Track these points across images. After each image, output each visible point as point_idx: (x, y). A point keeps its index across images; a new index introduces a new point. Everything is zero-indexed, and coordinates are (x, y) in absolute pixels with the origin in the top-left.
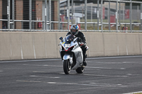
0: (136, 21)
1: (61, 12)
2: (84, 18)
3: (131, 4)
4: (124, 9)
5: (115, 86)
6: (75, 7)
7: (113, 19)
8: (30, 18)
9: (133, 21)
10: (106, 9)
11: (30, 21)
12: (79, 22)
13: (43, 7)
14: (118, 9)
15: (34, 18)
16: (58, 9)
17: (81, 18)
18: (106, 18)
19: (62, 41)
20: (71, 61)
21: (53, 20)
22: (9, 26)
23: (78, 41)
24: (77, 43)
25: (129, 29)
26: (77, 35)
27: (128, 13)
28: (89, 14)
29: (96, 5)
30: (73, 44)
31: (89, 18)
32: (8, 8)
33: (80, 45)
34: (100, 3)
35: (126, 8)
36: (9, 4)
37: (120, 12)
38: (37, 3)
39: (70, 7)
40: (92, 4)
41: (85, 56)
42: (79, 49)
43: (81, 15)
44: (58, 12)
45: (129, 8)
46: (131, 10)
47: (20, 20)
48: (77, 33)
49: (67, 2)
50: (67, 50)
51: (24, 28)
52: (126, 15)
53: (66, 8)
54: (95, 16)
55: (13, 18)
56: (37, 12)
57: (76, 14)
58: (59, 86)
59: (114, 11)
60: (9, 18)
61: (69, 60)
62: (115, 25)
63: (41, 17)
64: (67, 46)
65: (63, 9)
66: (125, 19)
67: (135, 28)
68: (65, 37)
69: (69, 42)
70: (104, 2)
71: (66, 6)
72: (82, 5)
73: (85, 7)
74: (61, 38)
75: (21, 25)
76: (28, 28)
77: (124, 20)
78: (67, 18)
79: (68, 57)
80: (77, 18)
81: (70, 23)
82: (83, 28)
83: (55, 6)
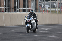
2: (50, 7)
6: (45, 2)
10: (59, 3)
11: (26, 9)
12: (47, 9)
13: (32, 2)
15: (28, 7)
16: (38, 3)
17: (48, 7)
18: (59, 7)
19: (26, 18)
20: (30, 27)
21: (36, 8)
22: (17, 11)
24: (33, 18)
28: (52, 5)
29: (55, 2)
30: (31, 19)
31: (52, 7)
32: (17, 3)
33: (34, 19)
34: (57, 1)
36: (17, 1)
38: (29, 1)
39: (43, 3)
40: (53, 1)
41: (37, 25)
42: (34, 21)
44: (38, 4)
47: (22, 8)
48: (33, 14)
50: (28, 21)
51: (23, 12)
53: (42, 3)
54: (54, 7)
55: (19, 7)
56: (29, 5)
57: (46, 6)
60: (17, 7)
61: (29, 26)
63: (31, 7)
64: (28, 20)
65: (40, 3)
69: (29, 18)
73: (50, 3)
74: (26, 16)
75: (22, 10)
76: (25, 12)
78: (42, 7)
79: (29, 25)
80: (47, 7)
81: (43, 10)
82: (49, 12)
83: (37, 2)
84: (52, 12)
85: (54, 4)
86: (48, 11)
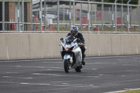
0: (108, 22)
1: (34, 13)
2: (56, 19)
3: (103, 6)
4: (96, 11)
5: (86, 86)
6: (47, 8)
7: (85, 21)
8: (4, 20)
9: (104, 22)
10: (79, 10)
11: (4, 22)
12: (51, 23)
13: (16, 8)
14: (90, 11)
15: (7, 19)
16: (31, 11)
17: (53, 20)
18: (78, 19)
19: (63, 42)
20: (71, 60)
21: (26, 21)
23: (78, 41)
24: (76, 43)
25: (101, 30)
26: (77, 36)
27: (100, 14)
28: (61, 15)
29: (68, 6)
30: (73, 44)
31: (61, 19)
34: (72, 4)
35: (98, 10)
37: (92, 13)
38: (10, 4)
39: (43, 9)
40: (64, 6)
42: (79, 49)
43: (53, 16)
44: (31, 13)
45: (101, 10)
46: (103, 11)
48: (76, 34)
49: (39, 3)
50: (67, 50)
52: (97, 16)
53: (39, 9)
54: (67, 18)
56: (10, 13)
57: (48, 16)
58: (32, 86)
59: (86, 12)
61: (69, 59)
62: (87, 26)
63: (14, 18)
65: (36, 10)
66: (97, 20)
67: (106, 29)
68: (65, 38)
70: (76, 3)
71: (39, 7)
72: (54, 7)
73: (57, 8)
74: (62, 39)
77: (95, 22)
78: (39, 19)
79: (69, 57)
80: (50, 19)
81: (43, 24)
82: (56, 29)
83: (28, 7)
84: (61, 29)
85: (66, 11)
86: (54, 28)
